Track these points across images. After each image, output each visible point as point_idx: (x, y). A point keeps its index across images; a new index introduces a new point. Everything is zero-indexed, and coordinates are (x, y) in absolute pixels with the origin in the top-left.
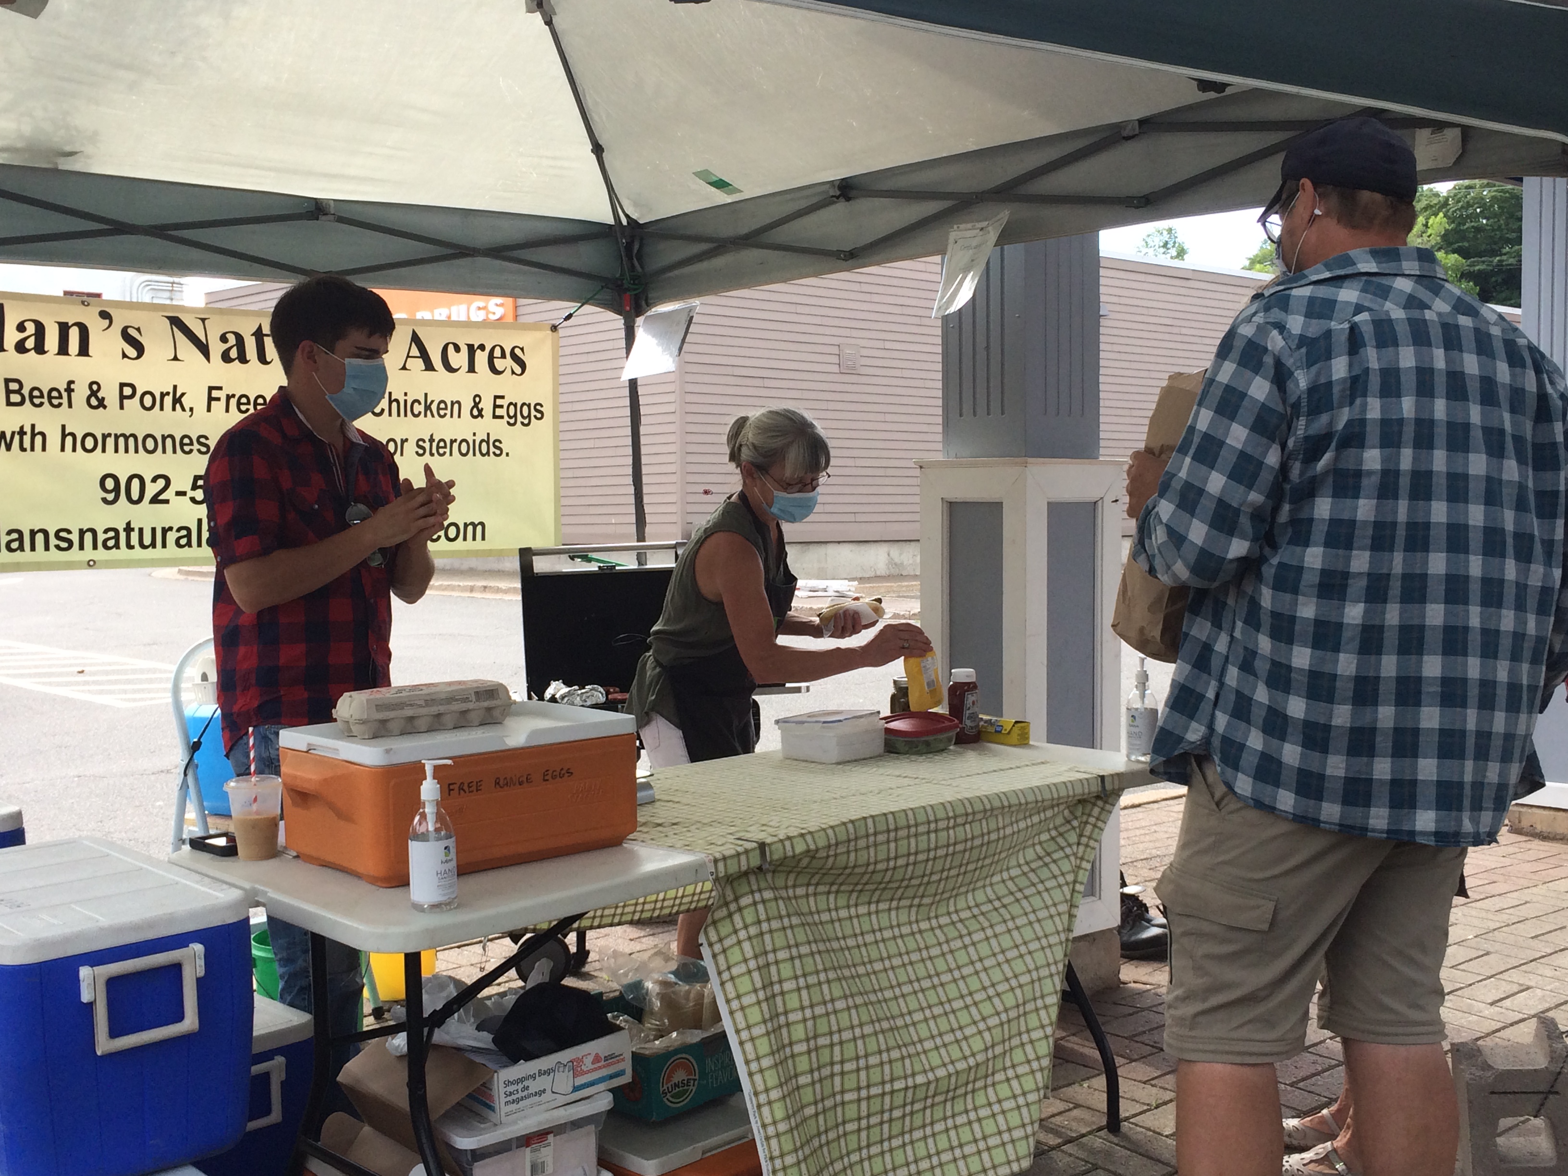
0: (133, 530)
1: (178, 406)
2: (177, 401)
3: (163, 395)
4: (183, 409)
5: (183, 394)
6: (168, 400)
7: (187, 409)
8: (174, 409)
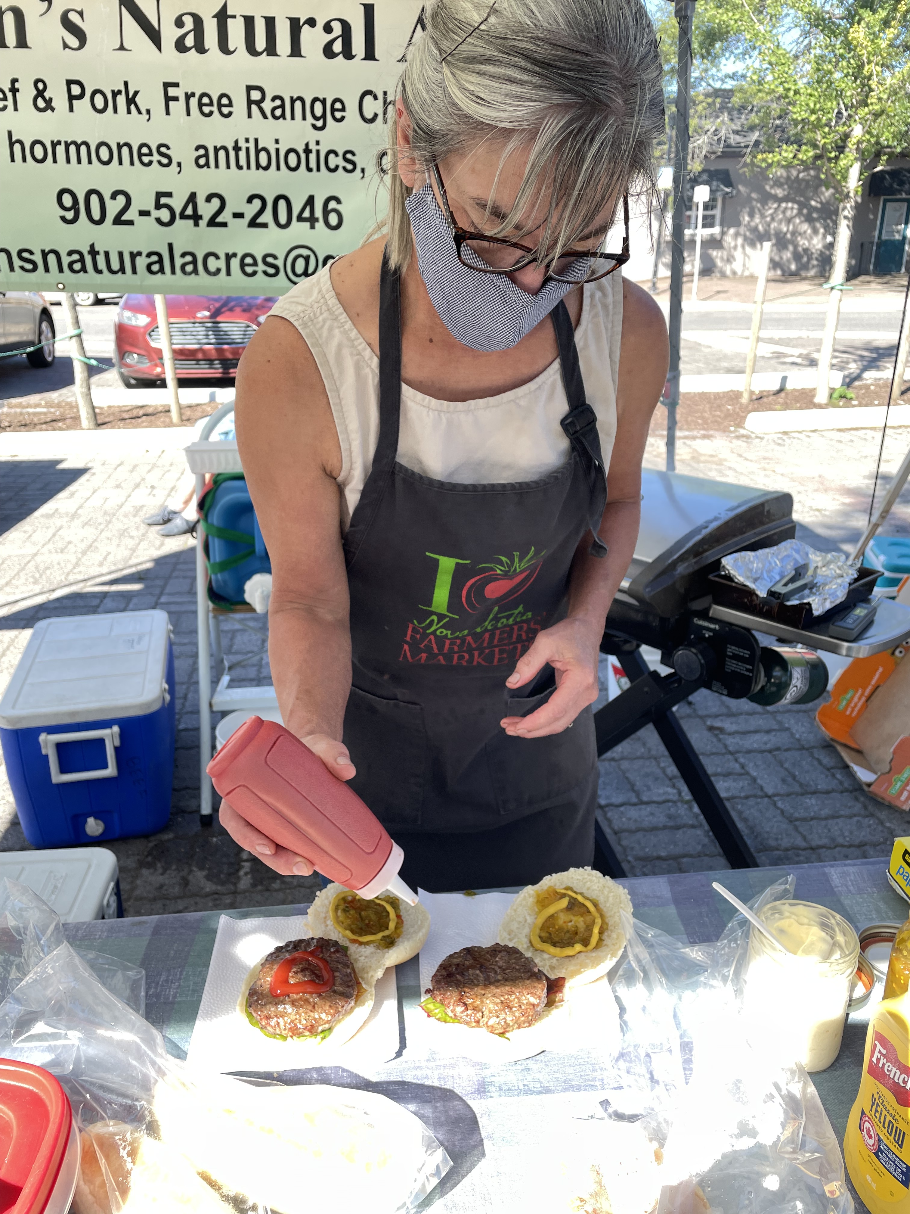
0: (98, 253)
1: (133, 107)
2: (131, 101)
3: (115, 94)
4: (140, 112)
5: (136, 93)
6: (121, 100)
7: (144, 111)
8: (129, 112)
